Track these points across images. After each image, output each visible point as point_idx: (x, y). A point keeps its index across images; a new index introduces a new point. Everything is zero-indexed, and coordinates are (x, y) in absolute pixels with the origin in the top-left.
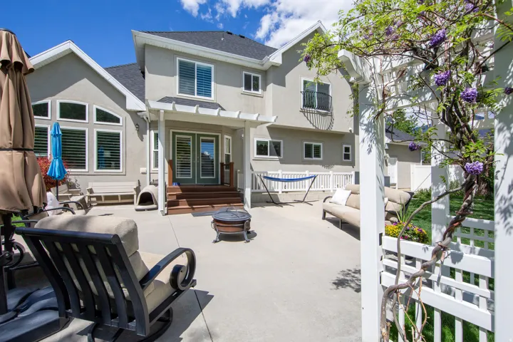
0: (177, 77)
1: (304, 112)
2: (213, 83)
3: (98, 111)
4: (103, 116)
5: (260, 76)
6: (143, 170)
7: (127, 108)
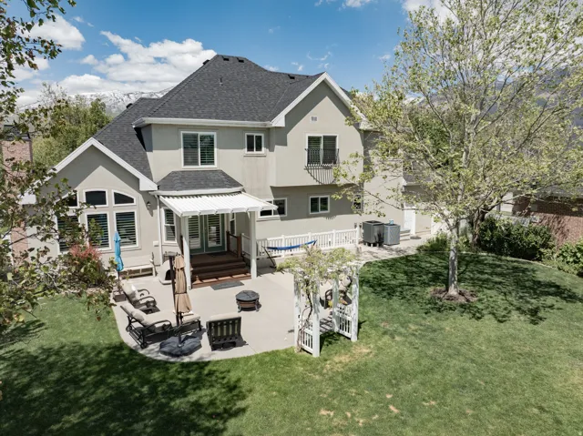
0: (182, 149)
1: (308, 170)
2: (215, 149)
3: (115, 194)
4: (120, 199)
5: (262, 135)
6: (155, 243)
7: (141, 189)
